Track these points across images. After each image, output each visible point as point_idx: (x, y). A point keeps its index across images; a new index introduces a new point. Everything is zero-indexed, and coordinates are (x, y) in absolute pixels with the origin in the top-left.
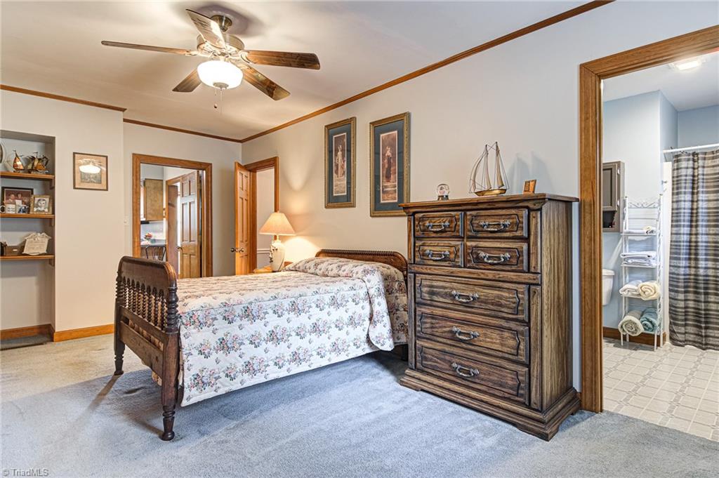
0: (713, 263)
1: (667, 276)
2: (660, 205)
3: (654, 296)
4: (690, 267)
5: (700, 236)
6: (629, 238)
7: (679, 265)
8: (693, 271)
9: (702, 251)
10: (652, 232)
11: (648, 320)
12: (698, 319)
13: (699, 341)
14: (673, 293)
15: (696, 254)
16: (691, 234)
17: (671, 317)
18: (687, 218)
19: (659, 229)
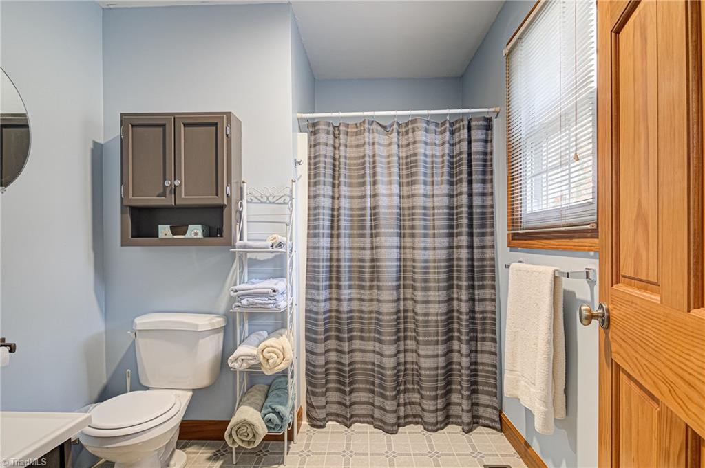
0: (357, 291)
1: (303, 314)
2: (292, 199)
3: (283, 366)
4: (330, 299)
5: (342, 251)
6: (249, 255)
7: (317, 297)
8: (334, 305)
9: (345, 275)
10: (280, 245)
11: (274, 411)
12: (341, 379)
13: (343, 413)
14: (310, 343)
15: (338, 279)
16: (331, 248)
17: (309, 383)
18: (327, 223)
19: (291, 240)
